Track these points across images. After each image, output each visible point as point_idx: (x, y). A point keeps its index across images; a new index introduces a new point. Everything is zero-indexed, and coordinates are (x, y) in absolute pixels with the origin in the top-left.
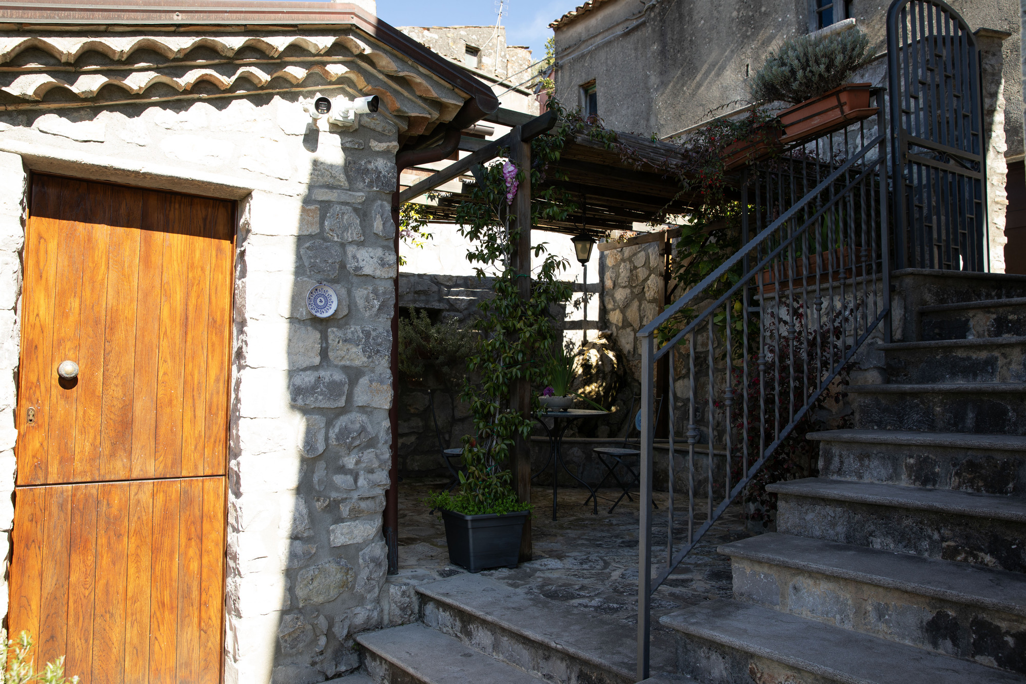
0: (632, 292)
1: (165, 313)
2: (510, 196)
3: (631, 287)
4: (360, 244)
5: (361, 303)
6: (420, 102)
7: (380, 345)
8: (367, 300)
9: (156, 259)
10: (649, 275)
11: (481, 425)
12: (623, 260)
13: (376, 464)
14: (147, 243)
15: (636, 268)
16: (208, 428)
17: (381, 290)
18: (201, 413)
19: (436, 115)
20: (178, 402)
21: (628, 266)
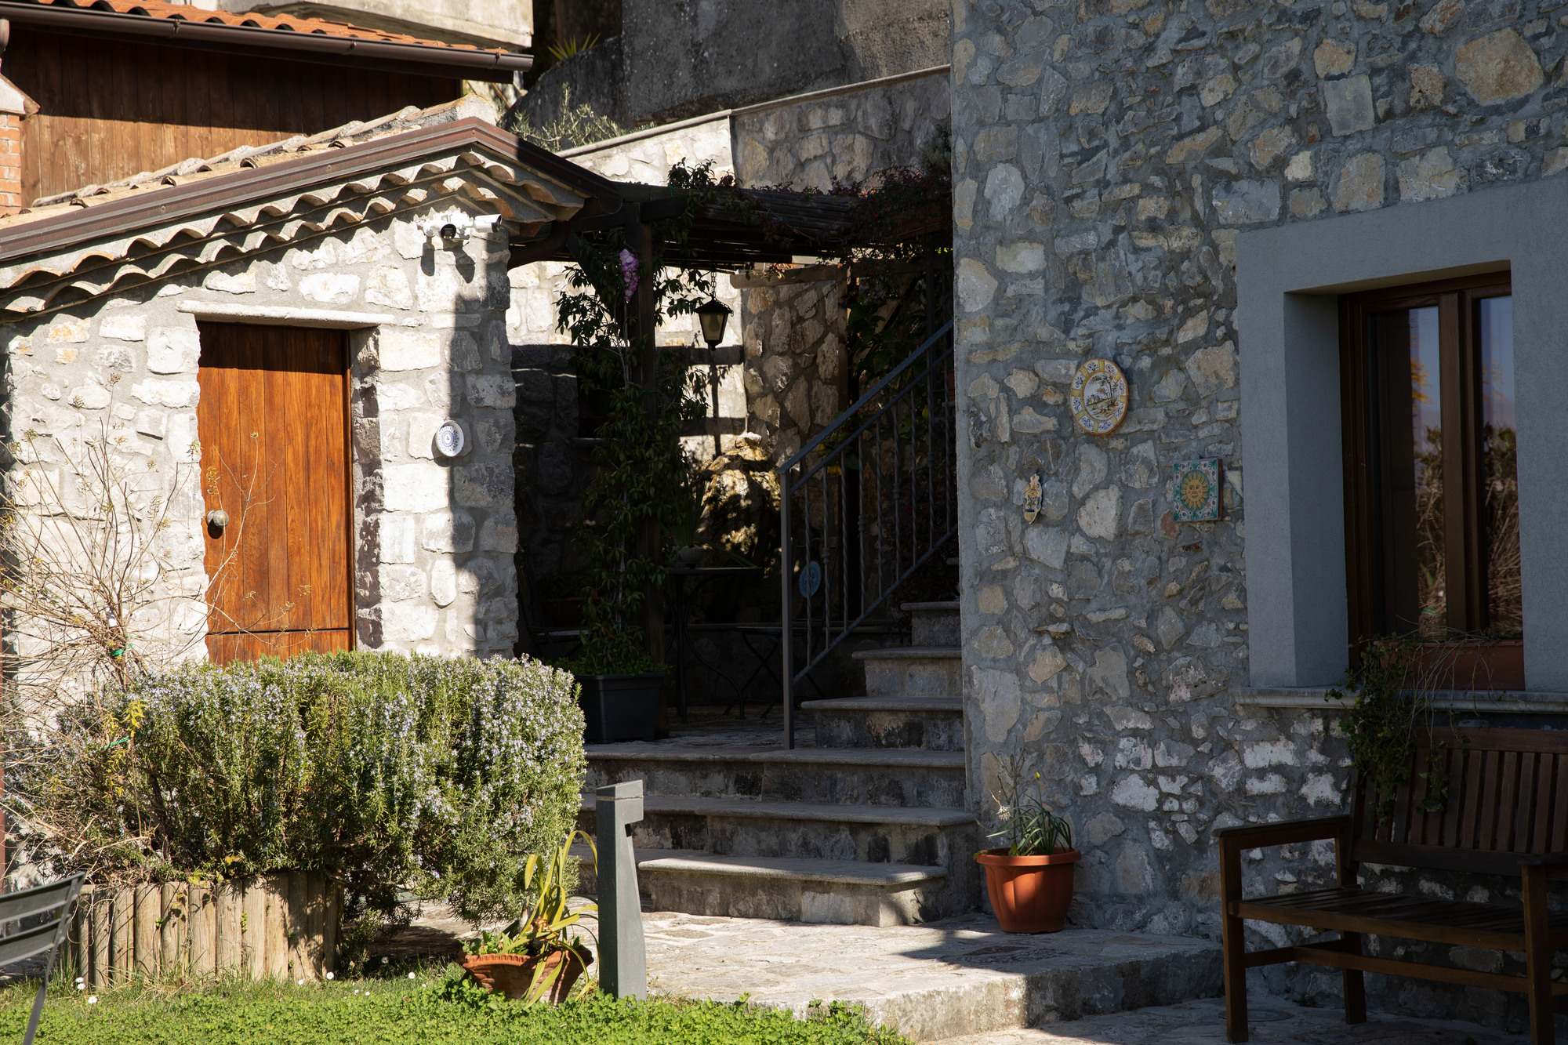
0: (795, 365)
1: (290, 457)
2: (629, 293)
3: (794, 355)
4: (479, 372)
5: (482, 437)
6: (536, 207)
7: (502, 483)
8: (489, 434)
9: (278, 400)
10: (825, 335)
11: (604, 575)
12: (778, 304)
13: (504, 615)
14: (270, 384)
15: (801, 319)
16: (333, 578)
17: (502, 422)
18: (325, 562)
19: (552, 218)
20: (305, 551)
21: (787, 315)
